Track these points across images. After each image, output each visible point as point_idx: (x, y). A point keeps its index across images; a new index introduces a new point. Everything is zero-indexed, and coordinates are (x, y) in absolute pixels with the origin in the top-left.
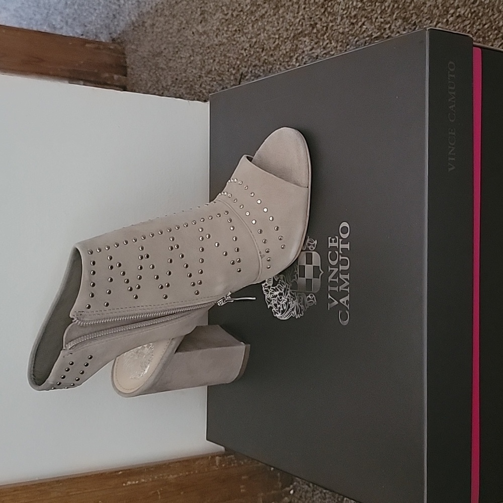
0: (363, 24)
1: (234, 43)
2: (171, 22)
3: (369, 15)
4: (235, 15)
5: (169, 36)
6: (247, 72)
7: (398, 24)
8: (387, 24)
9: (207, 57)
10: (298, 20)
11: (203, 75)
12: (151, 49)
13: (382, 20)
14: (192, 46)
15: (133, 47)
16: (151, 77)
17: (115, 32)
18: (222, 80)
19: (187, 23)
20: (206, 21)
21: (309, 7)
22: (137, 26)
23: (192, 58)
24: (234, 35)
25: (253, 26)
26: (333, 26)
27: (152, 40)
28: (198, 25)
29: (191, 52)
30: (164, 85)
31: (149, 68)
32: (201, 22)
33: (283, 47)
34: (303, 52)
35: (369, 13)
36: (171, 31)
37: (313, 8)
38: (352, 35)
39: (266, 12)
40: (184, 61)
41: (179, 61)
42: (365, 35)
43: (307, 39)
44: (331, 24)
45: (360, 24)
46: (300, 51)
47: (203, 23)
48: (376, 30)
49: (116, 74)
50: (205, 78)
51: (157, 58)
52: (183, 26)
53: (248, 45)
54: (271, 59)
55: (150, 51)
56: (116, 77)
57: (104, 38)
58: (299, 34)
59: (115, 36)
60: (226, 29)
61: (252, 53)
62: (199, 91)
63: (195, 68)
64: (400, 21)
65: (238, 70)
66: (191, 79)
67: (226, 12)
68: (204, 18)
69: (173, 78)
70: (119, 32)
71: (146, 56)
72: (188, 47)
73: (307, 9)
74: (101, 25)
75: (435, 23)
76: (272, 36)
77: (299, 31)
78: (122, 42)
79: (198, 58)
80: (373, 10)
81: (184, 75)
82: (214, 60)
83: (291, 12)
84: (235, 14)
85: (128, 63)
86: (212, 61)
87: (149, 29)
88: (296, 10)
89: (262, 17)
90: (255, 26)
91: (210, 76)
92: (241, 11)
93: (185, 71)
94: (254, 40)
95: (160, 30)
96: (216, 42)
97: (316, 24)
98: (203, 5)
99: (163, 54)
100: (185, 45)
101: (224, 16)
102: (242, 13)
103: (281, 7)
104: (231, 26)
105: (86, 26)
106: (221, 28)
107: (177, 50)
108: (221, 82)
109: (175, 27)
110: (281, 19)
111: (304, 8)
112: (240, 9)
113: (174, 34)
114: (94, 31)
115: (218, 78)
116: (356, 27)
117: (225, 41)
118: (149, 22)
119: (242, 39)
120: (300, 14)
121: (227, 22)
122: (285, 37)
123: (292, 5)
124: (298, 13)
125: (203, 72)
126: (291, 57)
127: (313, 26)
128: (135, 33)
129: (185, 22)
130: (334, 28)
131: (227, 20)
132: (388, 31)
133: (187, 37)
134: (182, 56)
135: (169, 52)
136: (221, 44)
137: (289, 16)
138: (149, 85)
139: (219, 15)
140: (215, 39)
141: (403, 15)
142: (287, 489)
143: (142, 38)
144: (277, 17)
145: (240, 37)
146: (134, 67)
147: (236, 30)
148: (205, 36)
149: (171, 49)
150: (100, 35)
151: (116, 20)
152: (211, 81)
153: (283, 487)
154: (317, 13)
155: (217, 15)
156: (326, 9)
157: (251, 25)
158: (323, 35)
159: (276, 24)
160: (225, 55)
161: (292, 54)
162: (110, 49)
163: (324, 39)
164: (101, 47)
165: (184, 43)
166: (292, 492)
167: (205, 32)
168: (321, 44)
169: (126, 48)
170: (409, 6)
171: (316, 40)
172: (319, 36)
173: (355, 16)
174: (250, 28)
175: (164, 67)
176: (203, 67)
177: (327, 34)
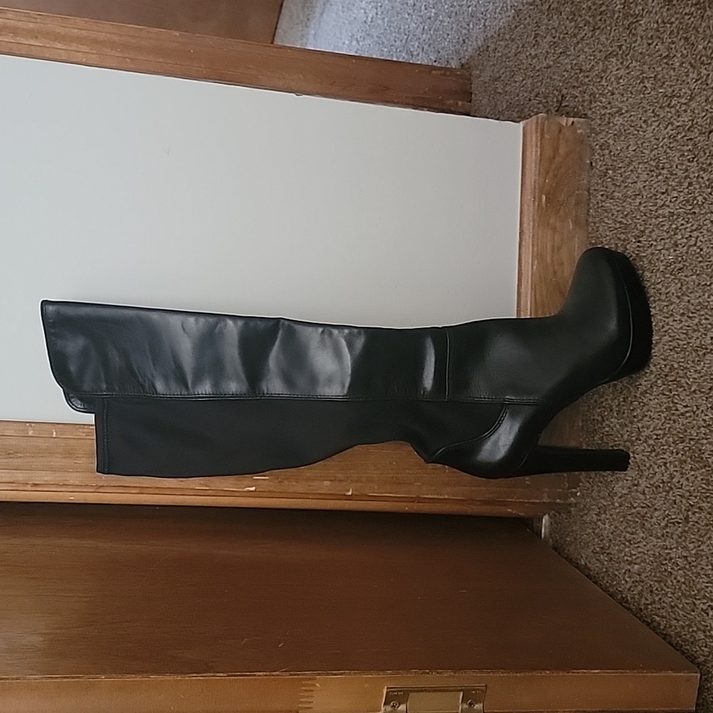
0: (657, 45)
1: (559, 65)
2: (510, 46)
3: (661, 36)
4: (561, 38)
5: (508, 60)
6: (567, 94)
7: (681, 44)
8: (673, 44)
9: (536, 81)
10: (609, 41)
11: (532, 98)
12: (492, 74)
13: (670, 40)
14: (524, 70)
15: (478, 72)
16: (490, 102)
17: (464, 58)
18: (547, 102)
19: (523, 47)
20: (538, 44)
21: (618, 29)
22: (483, 51)
23: (524, 82)
24: (559, 57)
25: (574, 49)
26: (635, 47)
27: (494, 65)
28: (531, 48)
29: (524, 76)
30: (500, 110)
31: (489, 93)
32: (534, 46)
33: (596, 68)
34: (611, 72)
35: (661, 34)
36: (509, 55)
37: (621, 30)
38: (648, 55)
39: (586, 34)
40: (517, 84)
41: (514, 84)
42: (657, 55)
43: (614, 60)
44: (633, 45)
45: (654, 44)
46: (609, 71)
47: (536, 47)
48: (666, 50)
49: (461, 100)
50: (534, 101)
51: (496, 83)
52: (519, 50)
53: (570, 67)
54: (586, 80)
55: (490, 76)
56: (460, 103)
57: (454, 64)
58: (609, 54)
59: (463, 61)
60: (553, 51)
61: (572, 74)
62: (528, 113)
63: (526, 92)
64: (683, 41)
65: (561, 92)
66: (522, 103)
67: (554, 35)
68: (536, 41)
69: (507, 102)
70: (467, 57)
71: (487, 81)
72: (522, 71)
73: (616, 31)
74: (452, 51)
75: (706, 43)
76: (589, 57)
77: (609, 52)
78: (469, 68)
79: (530, 81)
80: (665, 31)
81: (517, 98)
82: (542, 83)
83: (605, 34)
84: (562, 36)
85: (473, 88)
86: (540, 84)
87: (492, 55)
88: (608, 32)
89: (582, 39)
90: (576, 48)
91: (537, 98)
92: (567, 34)
93: (518, 95)
94: (574, 62)
95: (500, 54)
96: (544, 65)
97: (623, 45)
98: (536, 28)
99: (502, 78)
100: (520, 69)
101: (552, 40)
102: (566, 36)
103: (598, 29)
104: (557, 48)
105: (439, 52)
106: (549, 51)
107: (513, 74)
108: (545, 104)
109: (513, 51)
110: (597, 41)
111: (615, 30)
112: (565, 32)
113: (512, 59)
114: (446, 56)
115: (544, 100)
116: (652, 47)
117: (552, 63)
118: (492, 46)
119: (566, 61)
120: (611, 35)
121: (555, 45)
122: (598, 58)
123: (606, 27)
124: (610, 35)
125: (532, 95)
126: (602, 78)
127: (620, 47)
128: (480, 57)
129: (521, 46)
130: (636, 48)
131: (555, 43)
132: (673, 50)
133: (521, 60)
134: (516, 79)
135: (506, 76)
136: (549, 67)
137: (603, 39)
138: (488, 110)
139: (549, 38)
140: (544, 62)
141: (685, 35)
142: (574, 490)
143: (485, 63)
144: (593, 38)
145: (564, 60)
146: (477, 92)
147: (561, 53)
148: (536, 59)
149: (508, 73)
150: (450, 61)
151: (465, 45)
152: (538, 103)
153: (569, 488)
154: (624, 35)
155: (548, 37)
156: (631, 30)
157: (573, 47)
158: (627, 55)
159: (592, 46)
160: (551, 78)
161: (603, 75)
162: (457, 75)
163: (627, 59)
164: (448, 73)
165: (519, 67)
166: (578, 494)
167: (536, 55)
168: (625, 63)
169: (472, 74)
170: (690, 27)
171: (621, 60)
172: (624, 56)
173: (652, 36)
174: (572, 50)
175: (501, 91)
176: (533, 90)
177: (630, 55)
